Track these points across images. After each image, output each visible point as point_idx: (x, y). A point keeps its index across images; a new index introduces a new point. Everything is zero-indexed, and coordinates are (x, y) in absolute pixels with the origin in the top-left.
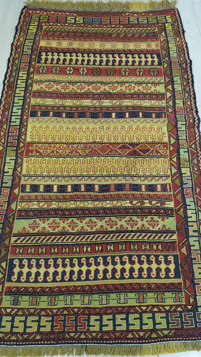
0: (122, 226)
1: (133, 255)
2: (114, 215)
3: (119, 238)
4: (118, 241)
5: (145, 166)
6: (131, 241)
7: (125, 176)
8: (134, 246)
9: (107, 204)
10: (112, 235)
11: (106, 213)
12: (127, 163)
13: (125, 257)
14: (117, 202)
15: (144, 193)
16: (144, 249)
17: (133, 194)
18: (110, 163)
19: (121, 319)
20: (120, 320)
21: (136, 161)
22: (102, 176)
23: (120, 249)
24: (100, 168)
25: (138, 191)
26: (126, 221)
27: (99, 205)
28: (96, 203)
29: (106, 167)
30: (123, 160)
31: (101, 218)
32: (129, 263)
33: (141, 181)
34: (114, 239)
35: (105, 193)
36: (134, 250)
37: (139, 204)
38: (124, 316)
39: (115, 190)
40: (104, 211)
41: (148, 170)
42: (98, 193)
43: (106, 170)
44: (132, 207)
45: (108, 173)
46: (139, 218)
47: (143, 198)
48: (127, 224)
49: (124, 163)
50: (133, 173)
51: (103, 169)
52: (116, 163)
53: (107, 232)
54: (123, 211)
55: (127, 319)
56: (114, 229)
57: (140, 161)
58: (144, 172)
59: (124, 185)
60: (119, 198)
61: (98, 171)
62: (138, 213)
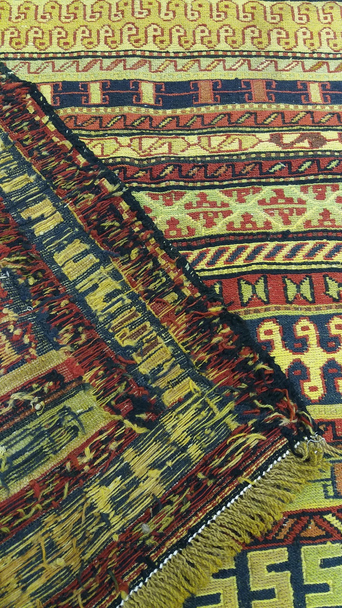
0: (247, 217)
1: (296, 319)
2: (217, 183)
3: (240, 261)
4: (235, 270)
5: (315, 26)
6: (284, 267)
7: (247, 56)
8: (298, 287)
9: (189, 145)
10: (213, 250)
11: (187, 176)
12: (250, 15)
13: (269, 325)
14: (224, 138)
15: (319, 107)
16: (336, 296)
17: (282, 114)
18: (193, 15)
19: (271, 568)
20: (267, 574)
21: (281, 9)
22: (164, 55)
23: (245, 300)
24: (155, 30)
25: (298, 102)
26: (262, 202)
27: (160, 151)
28: (147, 142)
29: (178, 28)
30: (237, 7)
31: (169, 195)
32: (285, 346)
33: (304, 70)
34: (220, 263)
35: (179, 112)
36: (299, 299)
37: (306, 144)
38: (281, 555)
39: (215, 99)
40: (180, 171)
41: (324, 37)
42: (151, 111)
43: (179, 37)
44: (282, 155)
45: (188, 45)
46: (310, 190)
47: (319, 124)
48: (266, 210)
49: (241, 15)
50: (274, 47)
51: (167, 32)
52: (211, 16)
53: (195, 244)
54: (249, 168)
55: (294, 565)
56: (220, 227)
57: (296, 11)
58: (312, 45)
59: (248, 83)
60: (231, 125)
61: (150, 39)
62: (303, 174)
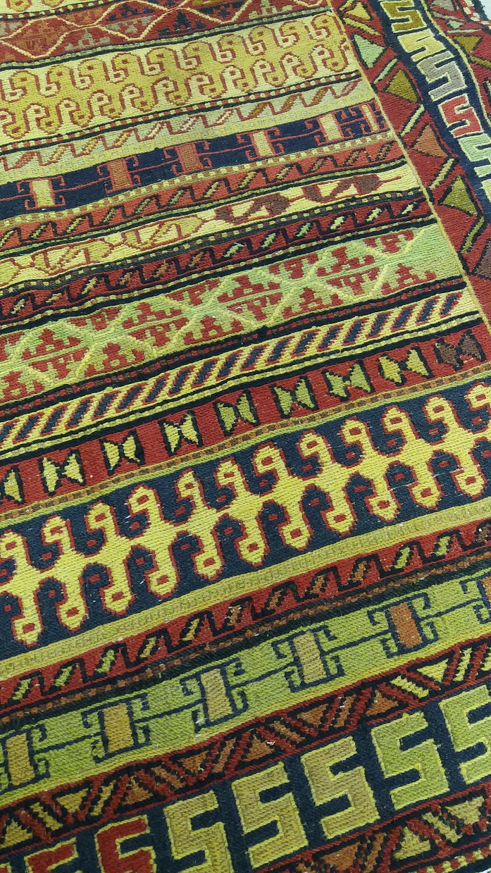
0: (208, 322)
1: (298, 436)
2: (159, 287)
3: (211, 381)
4: (208, 393)
5: (244, 62)
6: (269, 374)
7: (163, 118)
8: (293, 394)
9: (112, 247)
10: (173, 373)
11: (118, 287)
12: (157, 66)
13: (266, 452)
14: (156, 227)
15: (270, 161)
16: (343, 394)
17: (225, 180)
18: (83, 81)
19: (336, 769)
20: (333, 778)
21: (196, 49)
22: (55, 140)
23: (228, 427)
24: (37, 111)
25: (242, 160)
26: (223, 298)
27: (74, 262)
28: (55, 256)
29: (66, 102)
30: (139, 59)
31: (99, 315)
32: (291, 473)
33: (242, 119)
34: (187, 388)
35: (89, 207)
36: (299, 409)
37: (263, 212)
38: (346, 747)
39: (135, 181)
40: (107, 282)
41: (259, 72)
42: (53, 215)
43: (71, 113)
44: (236, 233)
45: (84, 121)
46: (282, 269)
47: (275, 182)
48: (230, 308)
49: (146, 68)
50: (197, 98)
51: (53, 111)
52: (108, 78)
53: (147, 370)
54: (197, 259)
55: (366, 757)
56: (175, 343)
57: (216, 47)
58: (246, 85)
59: (172, 151)
60: (162, 209)
61: (33, 124)
62: (268, 250)
